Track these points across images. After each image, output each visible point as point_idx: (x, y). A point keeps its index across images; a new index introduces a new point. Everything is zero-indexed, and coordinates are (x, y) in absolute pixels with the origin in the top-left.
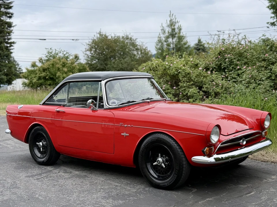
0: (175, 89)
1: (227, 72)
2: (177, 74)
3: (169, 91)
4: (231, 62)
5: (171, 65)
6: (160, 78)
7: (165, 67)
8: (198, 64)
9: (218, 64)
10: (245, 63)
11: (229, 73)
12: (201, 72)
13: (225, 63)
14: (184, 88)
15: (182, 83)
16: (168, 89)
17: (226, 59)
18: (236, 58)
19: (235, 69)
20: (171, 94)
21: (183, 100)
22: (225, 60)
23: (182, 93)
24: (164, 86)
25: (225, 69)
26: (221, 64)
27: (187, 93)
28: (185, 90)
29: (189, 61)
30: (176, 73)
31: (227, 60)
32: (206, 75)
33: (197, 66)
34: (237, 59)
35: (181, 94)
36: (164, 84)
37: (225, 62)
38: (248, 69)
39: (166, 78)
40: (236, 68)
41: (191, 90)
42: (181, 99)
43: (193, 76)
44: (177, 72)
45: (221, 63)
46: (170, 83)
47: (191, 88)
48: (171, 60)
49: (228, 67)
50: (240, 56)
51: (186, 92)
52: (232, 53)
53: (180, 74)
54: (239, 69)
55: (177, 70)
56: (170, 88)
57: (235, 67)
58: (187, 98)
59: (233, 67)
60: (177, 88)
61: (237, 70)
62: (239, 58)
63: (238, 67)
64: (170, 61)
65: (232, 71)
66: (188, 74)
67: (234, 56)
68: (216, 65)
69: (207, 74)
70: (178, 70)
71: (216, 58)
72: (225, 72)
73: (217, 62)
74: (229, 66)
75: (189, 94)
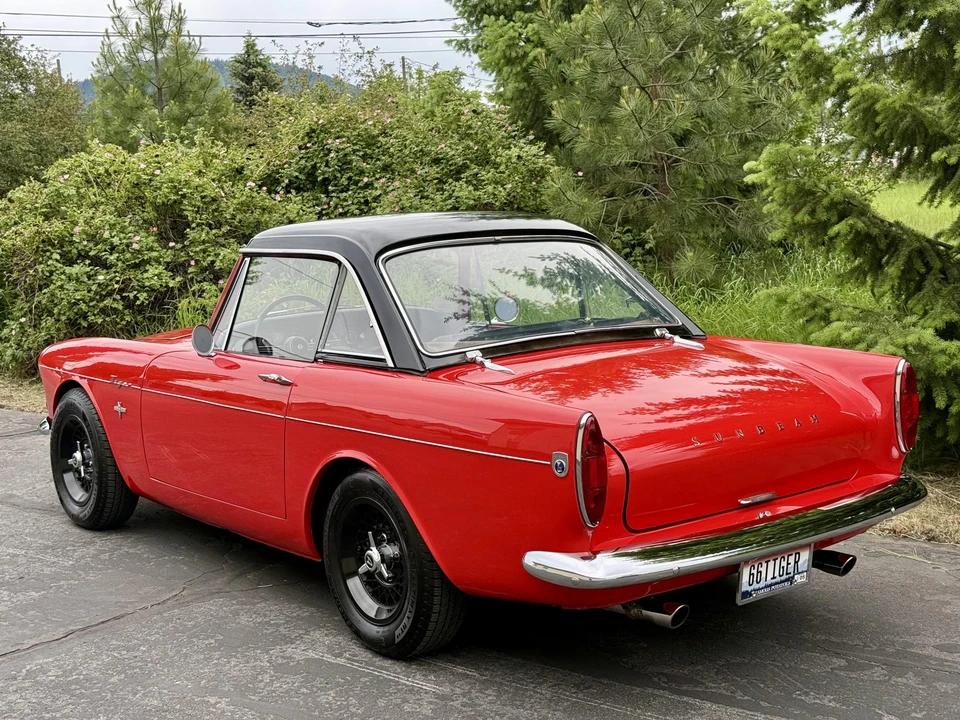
0: (173, 248)
1: (333, 192)
2: (175, 201)
3: (155, 254)
4: (344, 164)
5: (158, 172)
6: (121, 214)
7: (139, 177)
8: (242, 168)
9: (306, 167)
10: (386, 168)
11: (340, 195)
12: (255, 194)
13: (327, 166)
14: (202, 247)
15: (194, 229)
16: (151, 249)
17: (330, 151)
18: (358, 151)
19: (356, 183)
20: (160, 263)
21: (200, 282)
22: (327, 155)
23: (197, 262)
24: (137, 238)
25: (329, 184)
26: (314, 167)
27: (213, 262)
28: (204, 251)
29: (215, 156)
30: (173, 197)
31: (332, 155)
32: (268, 203)
33: (240, 173)
34: (361, 153)
35: (193, 263)
36: (137, 233)
37: (327, 161)
38: (391, 188)
39: (143, 212)
40: (359, 181)
41: (224, 252)
42: (192, 279)
43: (229, 208)
44: (177, 194)
45: (316, 164)
46: (155, 229)
47: (223, 246)
48: (157, 156)
49: (336, 178)
50: (368, 146)
51: (210, 259)
52: (346, 134)
53: (185, 202)
54: (368, 186)
55: (175, 187)
56: (156, 245)
57: (357, 178)
58: (212, 276)
59: (349, 179)
60: (179, 246)
61: (361, 188)
62: (369, 151)
63: (366, 180)
64: (152, 157)
65: (348, 190)
66: (214, 200)
67: (354, 144)
68: (301, 171)
69: (274, 202)
70: (180, 189)
71: (300, 148)
72: (327, 193)
73: (303, 162)
74: (339, 175)
75: (218, 265)
